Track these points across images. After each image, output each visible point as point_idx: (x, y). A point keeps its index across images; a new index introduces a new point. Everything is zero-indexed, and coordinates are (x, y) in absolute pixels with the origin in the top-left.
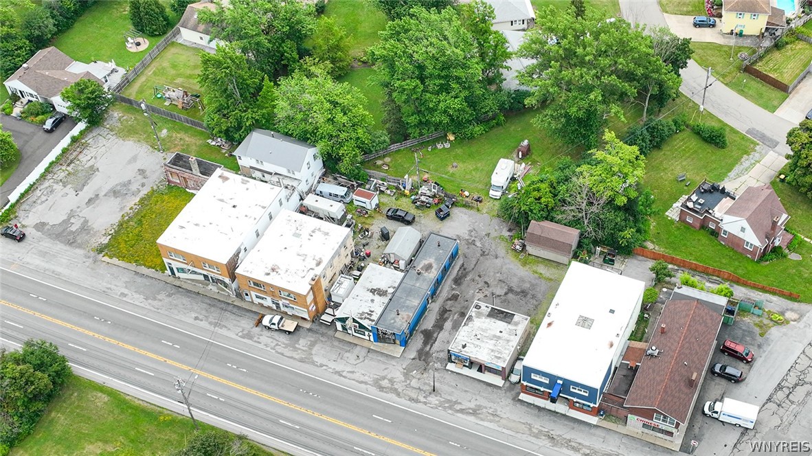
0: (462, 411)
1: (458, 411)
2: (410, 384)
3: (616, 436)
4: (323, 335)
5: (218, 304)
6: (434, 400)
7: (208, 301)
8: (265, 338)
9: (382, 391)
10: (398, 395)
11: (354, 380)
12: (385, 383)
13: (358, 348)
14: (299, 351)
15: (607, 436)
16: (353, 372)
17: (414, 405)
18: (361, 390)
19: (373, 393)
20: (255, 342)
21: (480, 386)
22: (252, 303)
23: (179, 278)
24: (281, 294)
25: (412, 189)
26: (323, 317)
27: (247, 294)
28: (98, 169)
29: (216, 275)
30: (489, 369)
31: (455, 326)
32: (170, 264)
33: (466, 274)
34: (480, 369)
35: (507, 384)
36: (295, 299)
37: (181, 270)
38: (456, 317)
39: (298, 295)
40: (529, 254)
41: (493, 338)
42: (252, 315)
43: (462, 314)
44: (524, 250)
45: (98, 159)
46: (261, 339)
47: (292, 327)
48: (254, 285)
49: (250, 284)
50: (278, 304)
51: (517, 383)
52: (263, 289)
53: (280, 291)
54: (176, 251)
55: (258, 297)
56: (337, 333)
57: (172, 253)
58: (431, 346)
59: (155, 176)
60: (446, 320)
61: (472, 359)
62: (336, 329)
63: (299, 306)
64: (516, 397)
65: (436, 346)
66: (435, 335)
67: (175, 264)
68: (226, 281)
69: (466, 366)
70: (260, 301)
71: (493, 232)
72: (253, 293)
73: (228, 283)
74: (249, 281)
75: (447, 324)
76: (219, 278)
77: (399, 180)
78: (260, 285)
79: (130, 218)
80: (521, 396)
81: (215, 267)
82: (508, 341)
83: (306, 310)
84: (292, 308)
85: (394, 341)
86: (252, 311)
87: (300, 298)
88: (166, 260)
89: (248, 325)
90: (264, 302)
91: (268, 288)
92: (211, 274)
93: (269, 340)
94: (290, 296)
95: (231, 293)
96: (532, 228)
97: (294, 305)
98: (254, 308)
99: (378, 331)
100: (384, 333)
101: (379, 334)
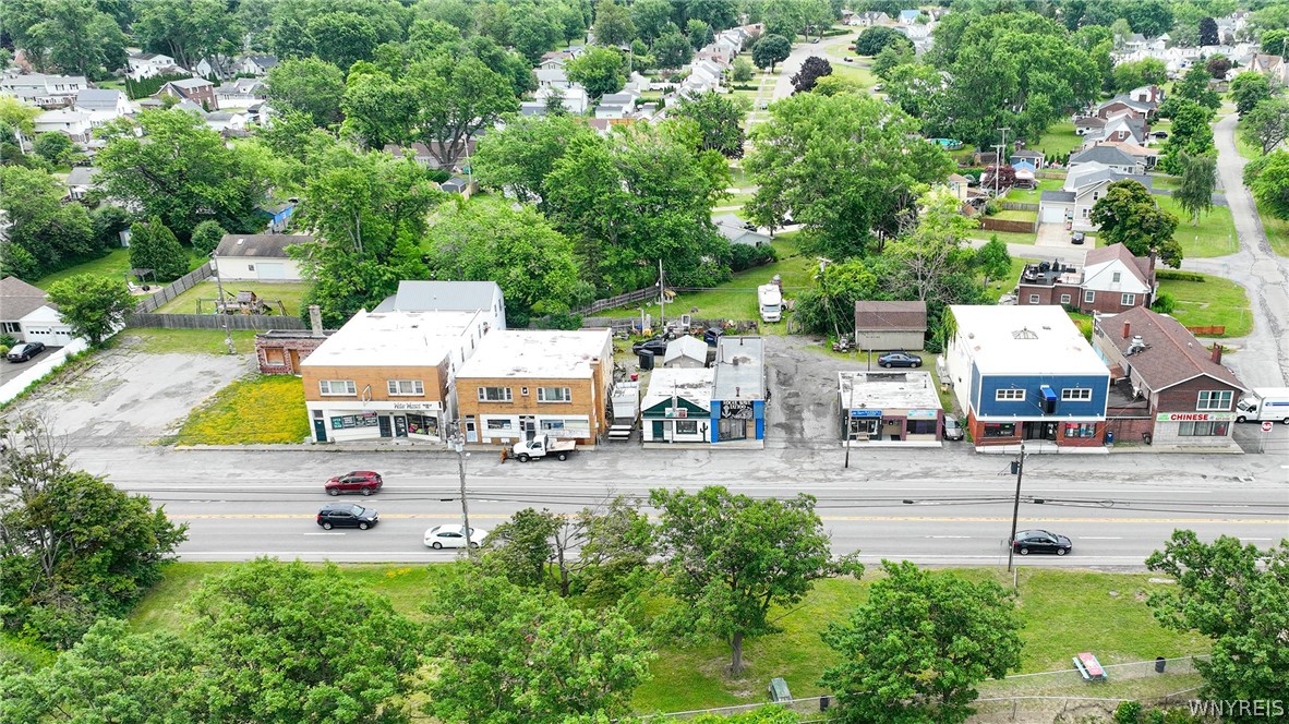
0: (907, 476)
1: (901, 478)
2: (802, 468)
3: (1148, 457)
4: (621, 452)
5: (420, 455)
6: (847, 474)
7: (399, 456)
8: (525, 469)
9: (766, 481)
10: (795, 479)
11: (710, 480)
12: (762, 474)
13: (690, 452)
14: (596, 471)
15: (1137, 460)
16: (702, 474)
17: (828, 484)
20: (512, 476)
21: (908, 453)
22: (480, 443)
23: (333, 443)
24: (541, 398)
25: (654, 327)
26: (611, 433)
27: (471, 427)
28: (126, 381)
29: (413, 403)
30: (915, 427)
31: (818, 415)
32: (318, 413)
33: (791, 378)
34: (895, 437)
35: (948, 443)
36: (568, 398)
37: (339, 422)
38: (812, 407)
39: (576, 383)
40: (862, 351)
41: (896, 394)
42: (487, 456)
43: (820, 404)
44: (852, 346)
45: (122, 372)
46: (519, 472)
47: (571, 446)
48: (489, 398)
49: (482, 397)
50: (531, 426)
51: (961, 438)
52: (506, 400)
53: (540, 391)
54: (338, 373)
55: (493, 424)
56: (646, 445)
57: (329, 382)
58: (801, 434)
59: (233, 373)
60: (800, 412)
61: (886, 413)
62: (641, 441)
63: (573, 413)
64: (972, 452)
65: (808, 433)
66: (798, 425)
67: (330, 409)
68: (432, 408)
69: (872, 438)
70: (496, 433)
71: (794, 345)
72: (484, 418)
73: (435, 415)
74: (481, 390)
75: (806, 414)
76: (419, 407)
77: (630, 322)
78: (501, 391)
79: (208, 410)
80: (979, 449)
81: (413, 382)
82: (920, 393)
83: (586, 417)
84: (559, 425)
85: (744, 432)
86: (484, 452)
87: (579, 391)
88: (312, 406)
89: (488, 464)
90: (504, 434)
91: (517, 393)
92: (404, 403)
93: (536, 471)
94: (558, 396)
95: (438, 439)
96: (861, 307)
97: (565, 413)
98: (486, 449)
99: (722, 410)
100: (734, 412)
101: (723, 417)
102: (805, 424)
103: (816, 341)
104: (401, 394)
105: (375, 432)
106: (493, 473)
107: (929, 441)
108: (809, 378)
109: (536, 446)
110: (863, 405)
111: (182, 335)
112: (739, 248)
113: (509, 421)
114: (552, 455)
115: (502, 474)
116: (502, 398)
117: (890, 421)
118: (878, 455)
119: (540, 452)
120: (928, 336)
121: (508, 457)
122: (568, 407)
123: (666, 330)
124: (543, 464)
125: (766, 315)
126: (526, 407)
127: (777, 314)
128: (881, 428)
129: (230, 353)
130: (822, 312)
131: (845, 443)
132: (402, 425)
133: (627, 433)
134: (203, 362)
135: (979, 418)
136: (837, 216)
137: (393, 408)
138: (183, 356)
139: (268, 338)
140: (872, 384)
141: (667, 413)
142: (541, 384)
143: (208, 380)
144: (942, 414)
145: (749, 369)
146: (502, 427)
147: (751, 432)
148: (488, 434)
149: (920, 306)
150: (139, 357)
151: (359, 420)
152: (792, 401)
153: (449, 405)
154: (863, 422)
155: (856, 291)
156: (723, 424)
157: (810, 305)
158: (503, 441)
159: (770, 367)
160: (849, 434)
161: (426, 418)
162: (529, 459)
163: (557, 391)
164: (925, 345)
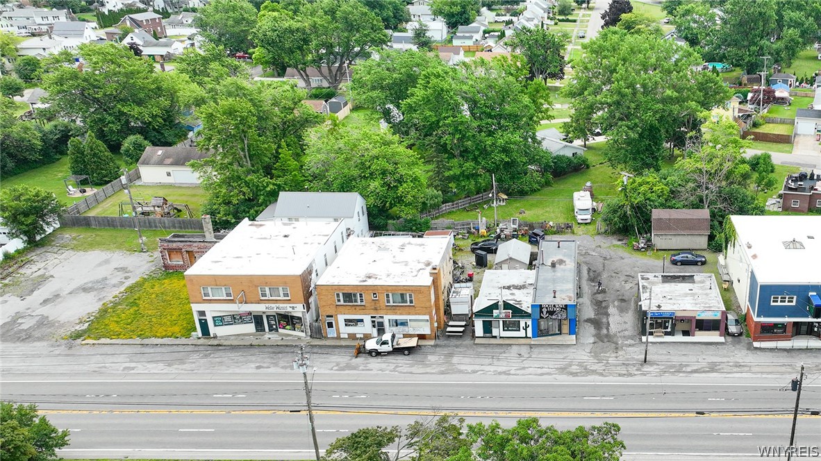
0: (695, 371)
1: (691, 372)
2: (608, 363)
4: (457, 346)
5: (287, 349)
6: (646, 368)
7: (270, 350)
8: (375, 363)
9: (577, 376)
10: (601, 375)
11: (530, 374)
12: (574, 368)
13: (514, 347)
14: (434, 366)
16: (523, 369)
17: (630, 378)
18: (547, 380)
19: (565, 379)
20: (363, 370)
21: (697, 347)
22: (338, 338)
23: (215, 337)
24: (388, 301)
25: (488, 229)
26: (449, 329)
27: (330, 325)
28: (52, 276)
29: (281, 305)
30: (703, 325)
31: (622, 310)
32: (202, 313)
33: (599, 275)
34: (686, 333)
35: (730, 339)
36: (411, 302)
37: (220, 321)
38: (616, 303)
39: (418, 290)
40: (657, 250)
41: (686, 295)
42: (343, 350)
43: (623, 300)
44: (649, 246)
45: (50, 268)
46: (370, 366)
47: (413, 342)
48: (345, 302)
49: (339, 301)
50: (381, 324)
51: (741, 334)
52: (359, 303)
53: (388, 296)
54: (217, 281)
55: (348, 322)
56: (477, 341)
57: (209, 289)
58: (608, 329)
59: (142, 270)
60: (607, 307)
61: (679, 314)
62: (474, 337)
63: (416, 314)
64: (750, 347)
65: (613, 328)
66: (604, 320)
67: (212, 311)
68: (298, 310)
69: (667, 334)
70: (352, 330)
71: (602, 244)
72: (341, 319)
73: (300, 315)
74: (338, 295)
75: (611, 310)
76: (286, 308)
77: (469, 224)
78: (355, 295)
79: (116, 304)
80: (756, 344)
81: (281, 289)
82: (707, 294)
83: (427, 317)
84: (404, 324)
85: (560, 329)
86: (341, 347)
87: (420, 296)
88: (196, 308)
89: (343, 358)
90: (359, 330)
91: (368, 297)
92: (273, 305)
93: (384, 366)
94: (404, 301)
95: (303, 334)
96: (657, 214)
97: (409, 314)
98: (343, 343)
99: (541, 312)
100: (551, 313)
101: (541, 317)
102: (611, 319)
103: (619, 240)
104: (271, 298)
105: (251, 328)
106: (348, 367)
107: (714, 337)
108: (614, 275)
109: (385, 343)
110: (659, 306)
111: (106, 234)
112: (559, 159)
113: (362, 321)
114: (398, 351)
115: (355, 368)
116: (356, 301)
117: (682, 320)
118: (671, 349)
119: (388, 348)
120: (711, 238)
121: (361, 351)
122: (412, 309)
123: (498, 231)
124: (391, 359)
125: (579, 217)
126: (376, 309)
127: (589, 217)
128: (674, 326)
129: (142, 251)
130: (624, 217)
131: (644, 339)
132: (273, 322)
133: (462, 329)
134: (119, 259)
135: (756, 319)
136: (637, 136)
137: (264, 310)
138: (103, 253)
139: (169, 241)
140: (667, 285)
141: (495, 315)
142: (389, 290)
143: (121, 275)
144: (724, 314)
145: (564, 270)
146: (356, 325)
147: (565, 329)
148: (345, 331)
149: (705, 213)
150: (67, 253)
151: (236, 319)
152: (600, 297)
153: (313, 306)
154: (659, 321)
155: (653, 201)
156: (542, 323)
157: (615, 211)
158: (358, 336)
159: (583, 264)
160: (648, 330)
161: (293, 317)
162: (378, 354)
163: (402, 295)
164: (709, 245)
